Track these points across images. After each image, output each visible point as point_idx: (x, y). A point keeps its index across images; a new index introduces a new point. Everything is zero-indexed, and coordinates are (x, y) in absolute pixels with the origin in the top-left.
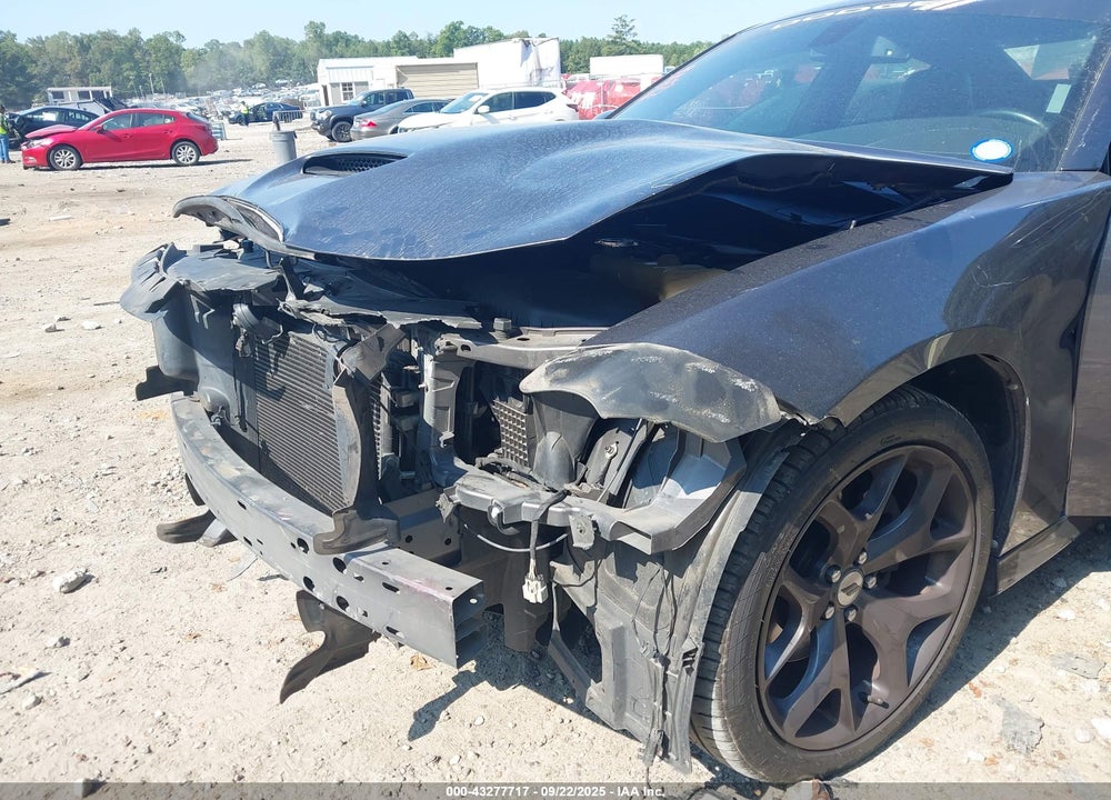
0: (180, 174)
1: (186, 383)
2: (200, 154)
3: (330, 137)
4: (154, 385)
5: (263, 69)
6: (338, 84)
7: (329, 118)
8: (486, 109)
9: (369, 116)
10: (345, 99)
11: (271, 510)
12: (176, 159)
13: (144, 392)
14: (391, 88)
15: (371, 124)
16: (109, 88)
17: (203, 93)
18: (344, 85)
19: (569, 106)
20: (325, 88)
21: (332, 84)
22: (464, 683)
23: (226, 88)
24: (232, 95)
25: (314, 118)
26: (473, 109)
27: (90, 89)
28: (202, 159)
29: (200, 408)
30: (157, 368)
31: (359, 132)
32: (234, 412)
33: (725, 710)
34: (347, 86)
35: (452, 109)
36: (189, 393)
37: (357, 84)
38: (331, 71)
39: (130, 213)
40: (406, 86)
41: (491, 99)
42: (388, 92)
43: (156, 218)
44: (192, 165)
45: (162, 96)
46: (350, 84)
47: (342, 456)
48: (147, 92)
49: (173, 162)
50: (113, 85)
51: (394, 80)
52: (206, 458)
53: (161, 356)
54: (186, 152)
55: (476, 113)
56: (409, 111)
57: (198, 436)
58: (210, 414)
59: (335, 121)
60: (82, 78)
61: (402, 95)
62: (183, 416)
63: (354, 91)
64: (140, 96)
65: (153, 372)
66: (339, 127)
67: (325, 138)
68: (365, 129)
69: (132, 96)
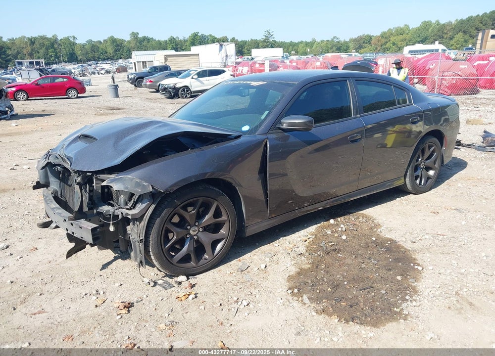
0: (69, 102)
1: (47, 185)
2: (78, 93)
3: (135, 85)
4: (38, 186)
5: (111, 52)
6: (140, 62)
7: (135, 77)
8: (196, 76)
9: (150, 78)
10: (143, 68)
11: (60, 214)
12: (68, 96)
13: (35, 188)
14: (162, 65)
15: (151, 81)
16: (43, 60)
17: (84, 62)
18: (143, 62)
19: (231, 75)
20: (135, 63)
21: (138, 62)
22: (116, 259)
23: (95, 60)
24: (97, 64)
25: (128, 78)
26: (191, 76)
27: (34, 61)
28: (79, 95)
29: (50, 192)
30: (39, 181)
31: (146, 85)
32: (59, 193)
33: (154, 254)
34: (144, 63)
35: (183, 76)
36: (47, 188)
37: (148, 61)
38: (138, 56)
39: (46, 121)
40: (168, 64)
41: (199, 72)
42: (160, 66)
43: (56, 124)
44: (75, 98)
45: (67, 64)
46: (146, 62)
47: (76, 200)
48: (60, 62)
49: (67, 97)
50: (45, 59)
51: (163, 61)
52: (48, 203)
53: (40, 178)
54: (73, 93)
55: (192, 78)
56: (167, 76)
57: (47, 198)
58: (52, 193)
59: (137, 79)
60: (31, 55)
61: (166, 68)
62: (45, 194)
63: (147, 65)
64: (56, 63)
65: (38, 183)
66: (139, 81)
67: (133, 86)
68: (148, 83)
69: (53, 63)
